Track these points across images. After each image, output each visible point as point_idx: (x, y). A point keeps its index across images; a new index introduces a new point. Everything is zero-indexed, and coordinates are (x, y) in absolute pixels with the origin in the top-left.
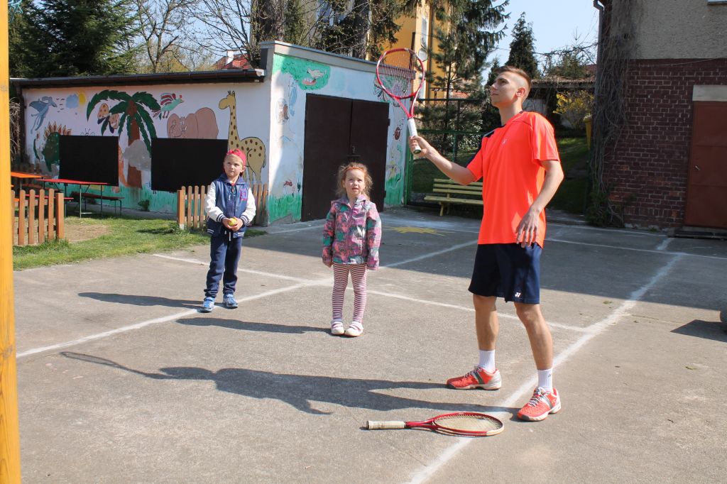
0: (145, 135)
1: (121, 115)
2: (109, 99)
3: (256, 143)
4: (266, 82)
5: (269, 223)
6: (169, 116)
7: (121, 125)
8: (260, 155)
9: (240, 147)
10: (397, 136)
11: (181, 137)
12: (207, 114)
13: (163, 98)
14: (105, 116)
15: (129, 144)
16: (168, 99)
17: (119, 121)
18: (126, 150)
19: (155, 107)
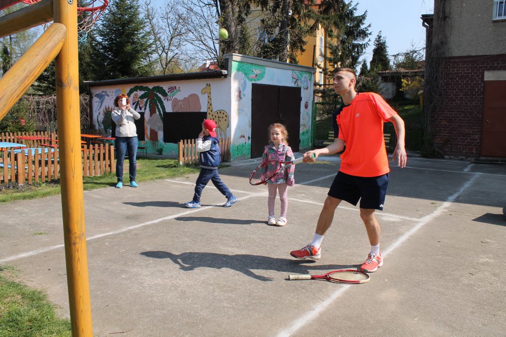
0: (159, 111)
1: (145, 100)
2: (138, 91)
3: (223, 114)
4: (228, 77)
5: (232, 160)
6: (173, 99)
7: (146, 105)
8: (226, 120)
9: (214, 116)
10: (306, 107)
11: (180, 111)
12: (194, 98)
13: (169, 89)
14: (137, 101)
15: (151, 116)
16: (172, 89)
17: (144, 103)
18: (149, 120)
19: (165, 94)
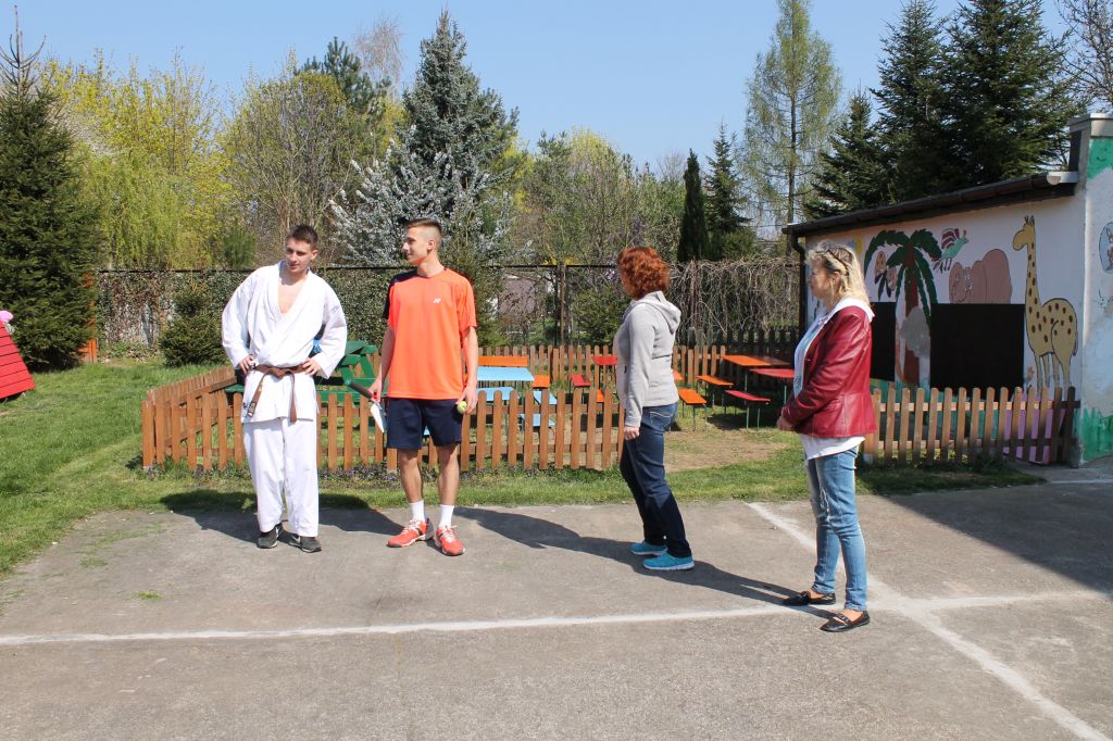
0: (924, 300)
1: (898, 268)
2: (886, 244)
3: (1064, 310)
4: (1079, 193)
5: (1082, 461)
7: (899, 284)
8: (1069, 331)
9: (1041, 316)
11: (966, 302)
13: (944, 236)
14: (882, 271)
15: (907, 315)
16: (951, 236)
17: (896, 278)
18: (904, 322)
